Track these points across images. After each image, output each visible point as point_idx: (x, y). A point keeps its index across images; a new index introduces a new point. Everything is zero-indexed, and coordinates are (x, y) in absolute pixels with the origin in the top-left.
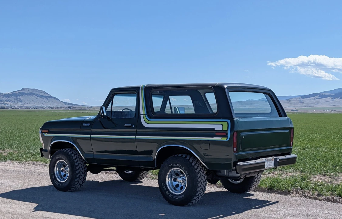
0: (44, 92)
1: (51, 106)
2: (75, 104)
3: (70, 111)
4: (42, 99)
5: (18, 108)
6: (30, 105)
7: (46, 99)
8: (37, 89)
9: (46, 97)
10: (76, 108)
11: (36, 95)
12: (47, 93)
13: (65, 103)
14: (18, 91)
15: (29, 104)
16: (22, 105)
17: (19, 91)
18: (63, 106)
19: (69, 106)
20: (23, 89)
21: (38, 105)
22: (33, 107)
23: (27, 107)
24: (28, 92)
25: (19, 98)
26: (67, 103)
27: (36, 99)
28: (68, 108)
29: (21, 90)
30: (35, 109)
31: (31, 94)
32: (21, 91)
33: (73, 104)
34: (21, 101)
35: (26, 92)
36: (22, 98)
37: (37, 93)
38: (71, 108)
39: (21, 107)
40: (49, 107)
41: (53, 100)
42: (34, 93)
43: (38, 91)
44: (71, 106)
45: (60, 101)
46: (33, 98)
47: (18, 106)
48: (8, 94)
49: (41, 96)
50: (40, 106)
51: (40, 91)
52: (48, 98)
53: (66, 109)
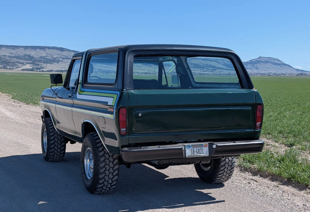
0: (278, 60)
1: (284, 73)
2: (307, 71)
3: (302, 77)
4: (276, 66)
5: (254, 74)
6: (266, 72)
7: (280, 66)
8: (272, 58)
9: (279, 64)
10: (307, 74)
11: (271, 62)
12: (281, 61)
13: (297, 70)
14: (255, 59)
15: (264, 71)
16: (258, 72)
17: (257, 60)
18: (296, 72)
19: (301, 72)
20: (260, 57)
21: (272, 72)
22: (268, 74)
23: (262, 73)
24: (264, 60)
25: (255, 66)
26: (299, 70)
27: (271, 67)
28: (300, 75)
29: (258, 58)
30: (269, 75)
31: (266, 62)
32: (258, 60)
33: (305, 71)
34: (257, 69)
35: (262, 60)
36: (258, 65)
37: (272, 61)
38: (302, 75)
39: (257, 74)
40: (282, 74)
41: (286, 67)
42: (270, 61)
43: (272, 59)
44: (302, 72)
45: (292, 67)
46: (269, 65)
47: (254, 73)
48: (247, 62)
49: (275, 64)
50: (274, 72)
51: (274, 59)
52: (281, 65)
53: (297, 75)
